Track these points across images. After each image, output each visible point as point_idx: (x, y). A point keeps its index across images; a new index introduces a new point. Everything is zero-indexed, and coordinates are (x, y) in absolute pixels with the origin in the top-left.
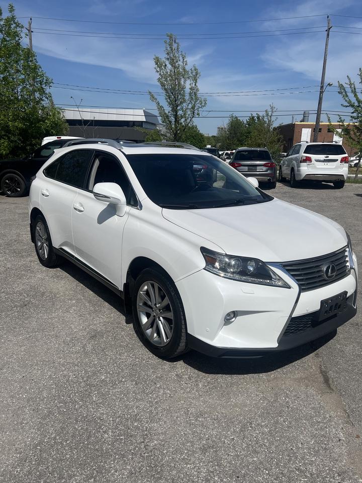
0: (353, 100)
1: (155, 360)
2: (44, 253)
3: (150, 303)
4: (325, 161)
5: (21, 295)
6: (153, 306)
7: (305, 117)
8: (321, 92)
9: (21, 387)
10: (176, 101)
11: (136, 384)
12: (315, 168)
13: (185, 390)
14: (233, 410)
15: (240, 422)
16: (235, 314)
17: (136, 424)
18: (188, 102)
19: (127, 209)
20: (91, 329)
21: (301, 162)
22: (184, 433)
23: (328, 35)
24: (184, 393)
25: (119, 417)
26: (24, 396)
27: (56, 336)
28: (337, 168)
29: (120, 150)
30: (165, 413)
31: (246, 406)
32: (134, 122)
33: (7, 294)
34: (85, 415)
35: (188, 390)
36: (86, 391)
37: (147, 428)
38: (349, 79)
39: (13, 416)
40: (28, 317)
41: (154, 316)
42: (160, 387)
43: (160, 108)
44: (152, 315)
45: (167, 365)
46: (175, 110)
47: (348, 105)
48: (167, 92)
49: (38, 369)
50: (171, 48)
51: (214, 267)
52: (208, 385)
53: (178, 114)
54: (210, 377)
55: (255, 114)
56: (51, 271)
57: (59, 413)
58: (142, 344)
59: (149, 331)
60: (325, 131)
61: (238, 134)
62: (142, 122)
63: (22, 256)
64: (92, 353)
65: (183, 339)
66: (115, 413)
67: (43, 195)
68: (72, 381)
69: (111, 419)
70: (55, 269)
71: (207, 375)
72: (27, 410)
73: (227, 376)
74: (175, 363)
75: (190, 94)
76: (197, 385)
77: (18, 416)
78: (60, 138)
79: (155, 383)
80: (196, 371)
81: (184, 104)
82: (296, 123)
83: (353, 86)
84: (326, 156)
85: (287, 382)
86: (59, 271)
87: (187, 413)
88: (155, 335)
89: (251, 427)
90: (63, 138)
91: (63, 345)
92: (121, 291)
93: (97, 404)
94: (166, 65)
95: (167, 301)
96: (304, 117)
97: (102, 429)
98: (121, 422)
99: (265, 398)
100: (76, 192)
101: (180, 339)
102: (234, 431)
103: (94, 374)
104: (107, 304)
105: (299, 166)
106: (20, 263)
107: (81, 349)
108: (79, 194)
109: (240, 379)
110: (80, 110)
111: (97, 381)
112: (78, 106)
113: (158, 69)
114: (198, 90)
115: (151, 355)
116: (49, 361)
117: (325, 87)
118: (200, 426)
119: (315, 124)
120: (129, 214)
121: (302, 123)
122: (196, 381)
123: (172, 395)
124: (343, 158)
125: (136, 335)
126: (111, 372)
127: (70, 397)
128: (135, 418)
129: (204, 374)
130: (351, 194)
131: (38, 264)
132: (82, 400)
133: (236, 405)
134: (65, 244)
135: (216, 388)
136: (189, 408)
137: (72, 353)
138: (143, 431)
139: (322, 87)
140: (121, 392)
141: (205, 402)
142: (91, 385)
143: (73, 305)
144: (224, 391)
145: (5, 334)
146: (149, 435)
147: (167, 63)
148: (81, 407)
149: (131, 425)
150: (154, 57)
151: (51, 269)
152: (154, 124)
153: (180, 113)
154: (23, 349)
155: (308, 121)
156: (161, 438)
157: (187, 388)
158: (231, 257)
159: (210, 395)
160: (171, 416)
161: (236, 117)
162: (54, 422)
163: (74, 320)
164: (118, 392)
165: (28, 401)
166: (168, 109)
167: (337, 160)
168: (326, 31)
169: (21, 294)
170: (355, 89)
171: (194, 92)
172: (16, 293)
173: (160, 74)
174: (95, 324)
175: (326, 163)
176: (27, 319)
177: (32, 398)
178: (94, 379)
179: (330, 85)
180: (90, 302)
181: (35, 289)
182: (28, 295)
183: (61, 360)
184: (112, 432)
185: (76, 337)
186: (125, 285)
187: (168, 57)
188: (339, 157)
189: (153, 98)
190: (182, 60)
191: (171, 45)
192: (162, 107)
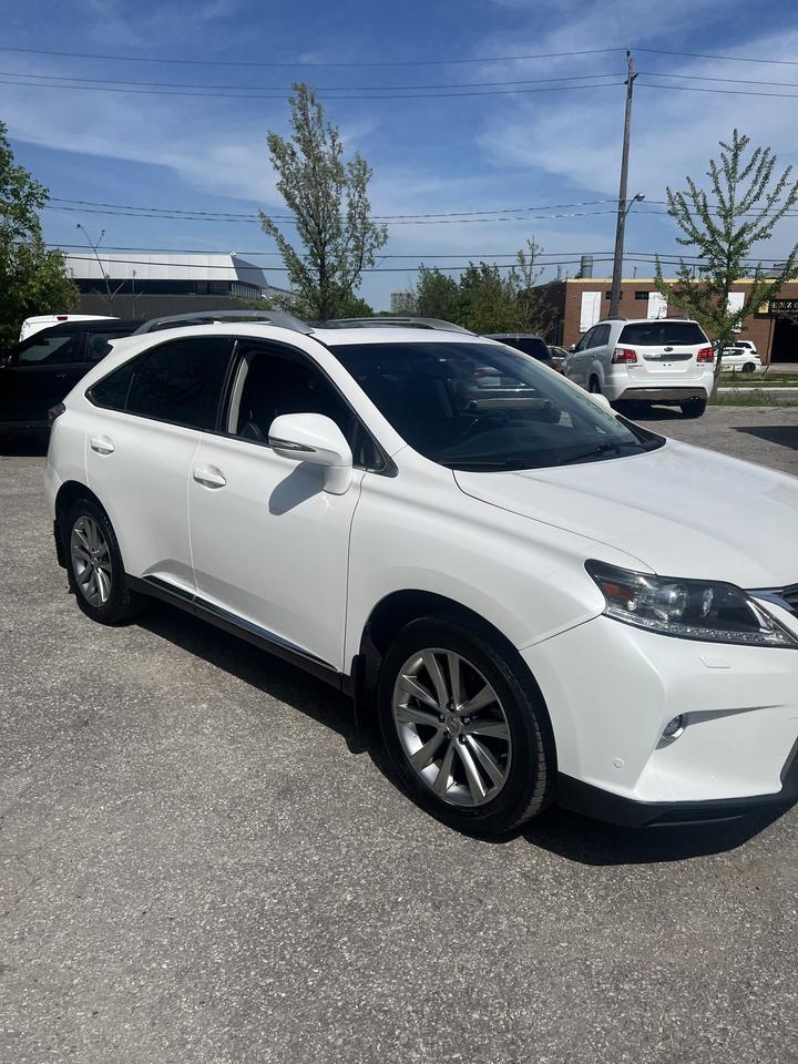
0: (702, 228)
1: (456, 841)
2: (97, 590)
3: (432, 701)
4: (663, 358)
5: (65, 699)
6: (443, 708)
7: (585, 267)
8: (622, 215)
9: (149, 942)
10: (320, 233)
11: (436, 907)
12: (645, 373)
13: (557, 912)
14: (692, 954)
15: (722, 984)
16: (682, 721)
17: (476, 1016)
18: (347, 235)
19: (355, 475)
20: (272, 773)
21: (613, 362)
22: (603, 1028)
23: (630, 92)
24: (558, 920)
25: (427, 1000)
26: (164, 966)
27: (192, 798)
28: (690, 372)
29: (307, 335)
30: (534, 977)
31: (716, 940)
32: (209, 283)
33: (29, 696)
34: (340, 1004)
35: (566, 910)
36: (319, 936)
37: (506, 1023)
38: (692, 184)
39: (154, 1024)
40: (104, 754)
41: (446, 733)
42: (496, 911)
43: (286, 249)
44: (440, 732)
45: (490, 851)
46: (319, 254)
47: (691, 239)
48: (300, 213)
49: (175, 889)
50: (304, 114)
51: (626, 608)
52: (608, 895)
53: (327, 262)
54: (604, 874)
55: (477, 264)
56: (117, 633)
57: (272, 1003)
58: (411, 803)
59: (430, 771)
60: (629, 297)
61: (444, 307)
62: (230, 283)
63: (35, 601)
64: (297, 834)
65: (541, 786)
66: (414, 991)
67: (96, 449)
68: (274, 914)
69: (410, 1008)
70: (126, 629)
71: (595, 869)
72: (184, 1006)
73: (642, 867)
74: (507, 844)
75: (351, 217)
76: (583, 896)
77: (167, 1023)
78: (66, 318)
79: (481, 901)
80: (566, 861)
81: (339, 240)
82: (569, 281)
83: (700, 199)
84: (665, 347)
85: (782, 870)
86: (136, 633)
87: (586, 972)
88: (450, 780)
89: (753, 993)
90: (72, 318)
91: (217, 821)
92: (342, 676)
93: (358, 970)
94: (294, 154)
95: (487, 695)
96: (582, 267)
97: (398, 1038)
98: (438, 1014)
99: (752, 917)
100: (195, 441)
101: (533, 786)
102: (719, 1010)
103: (324, 890)
104: (286, 707)
105: (609, 372)
106: (33, 618)
107: (266, 826)
108: (204, 443)
109: (675, 873)
110: (101, 256)
111: (339, 909)
112: (95, 249)
113: (279, 163)
114: (367, 207)
115: (443, 829)
116: (195, 864)
117: (627, 204)
118: (632, 1005)
119: (611, 281)
120: (361, 487)
121: (581, 281)
122: (576, 886)
123: (532, 930)
124: (703, 351)
125: (386, 780)
126: (363, 881)
127: (283, 958)
128: (469, 999)
129: (587, 867)
130: (725, 428)
131: (79, 618)
132: (317, 963)
133: (693, 941)
134: (166, 566)
135: (630, 901)
136: (586, 960)
137: (247, 839)
138: (502, 1033)
139: (622, 203)
140: (408, 933)
141: (619, 940)
142: (327, 921)
143: (204, 716)
144: (651, 908)
145: (59, 801)
146: (520, 1042)
147: (297, 147)
148: (321, 983)
149: (464, 1018)
150: (267, 135)
151: (116, 629)
152: (256, 288)
153: (331, 260)
154: (117, 836)
155: (591, 277)
156: (552, 1045)
157: (561, 906)
158: (662, 581)
159: (621, 919)
160: (553, 984)
161: (437, 270)
162: (268, 1031)
163: (221, 752)
164: (398, 931)
165: (179, 976)
166: (302, 250)
167: (690, 356)
168: (626, 83)
169: (64, 696)
170: (705, 206)
171: (359, 212)
172: (51, 694)
173: (283, 174)
174: (277, 760)
175: (667, 363)
176: (102, 757)
177: (187, 970)
178: (328, 903)
179: (638, 198)
180: (243, 704)
181: (95, 681)
182: (82, 698)
183: (226, 858)
184: (426, 1044)
185: (241, 797)
186: (357, 661)
187: (299, 135)
188: (694, 349)
189: (269, 227)
190: (329, 143)
191: (303, 109)
192: (288, 248)
